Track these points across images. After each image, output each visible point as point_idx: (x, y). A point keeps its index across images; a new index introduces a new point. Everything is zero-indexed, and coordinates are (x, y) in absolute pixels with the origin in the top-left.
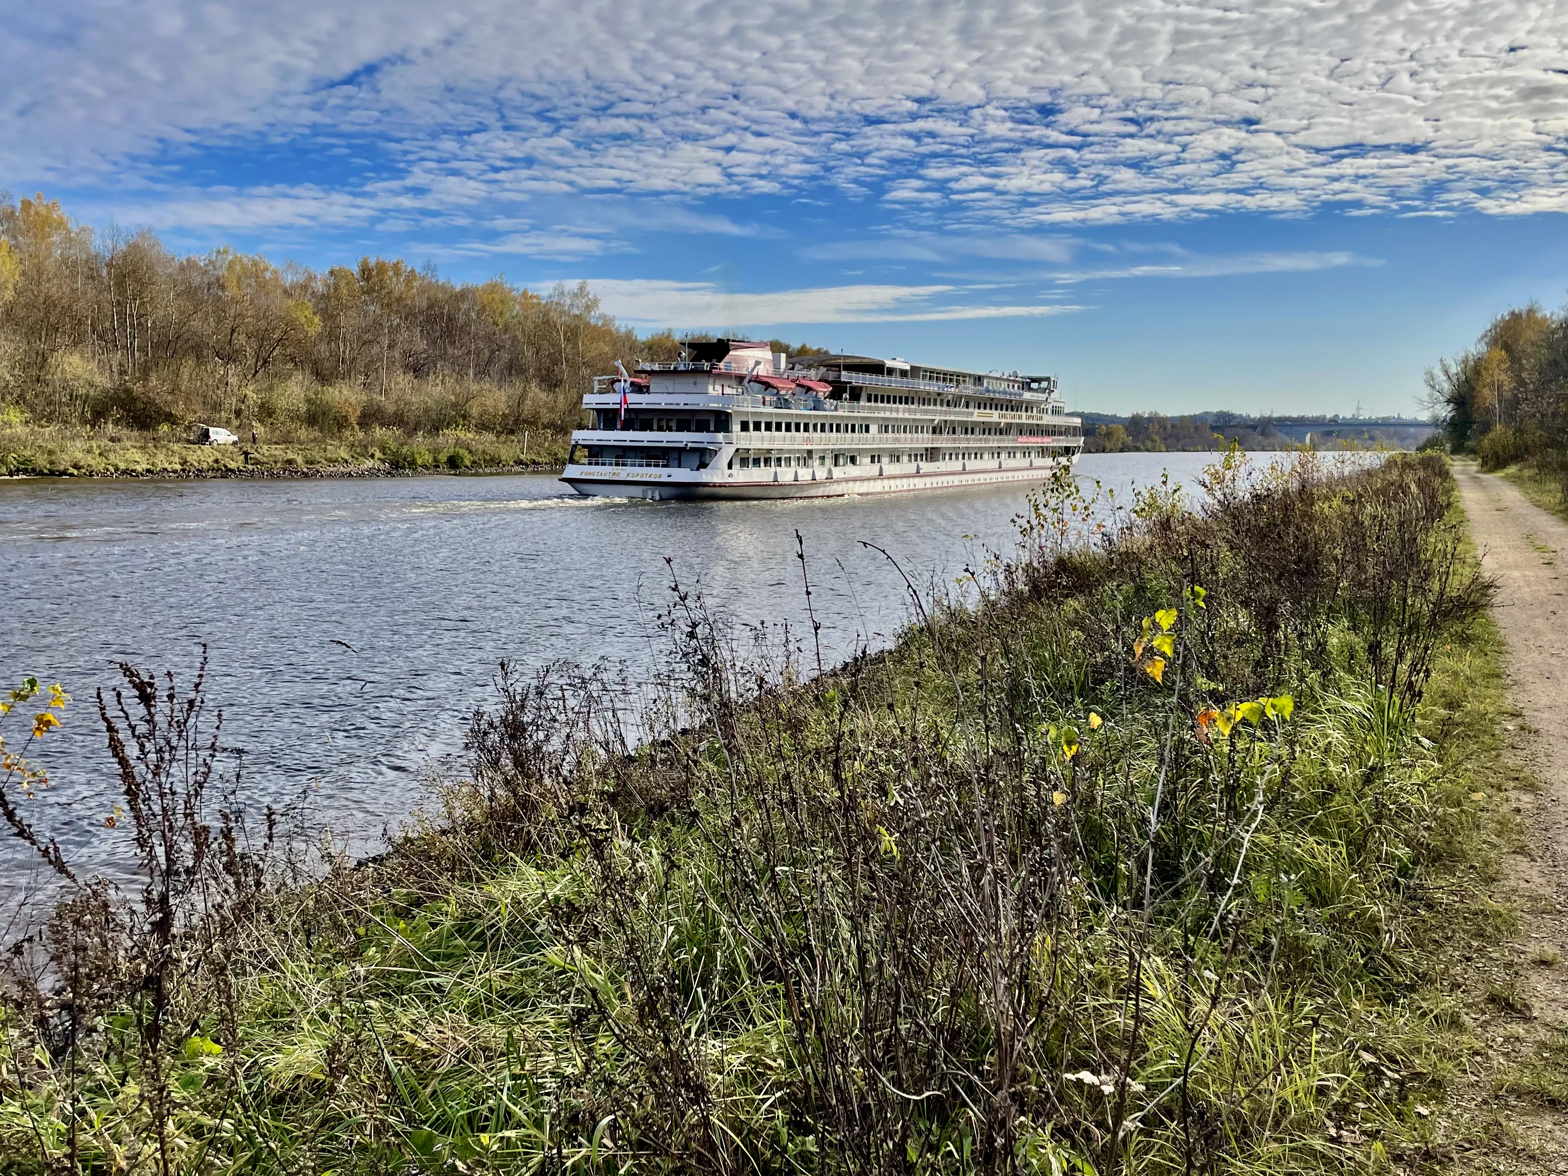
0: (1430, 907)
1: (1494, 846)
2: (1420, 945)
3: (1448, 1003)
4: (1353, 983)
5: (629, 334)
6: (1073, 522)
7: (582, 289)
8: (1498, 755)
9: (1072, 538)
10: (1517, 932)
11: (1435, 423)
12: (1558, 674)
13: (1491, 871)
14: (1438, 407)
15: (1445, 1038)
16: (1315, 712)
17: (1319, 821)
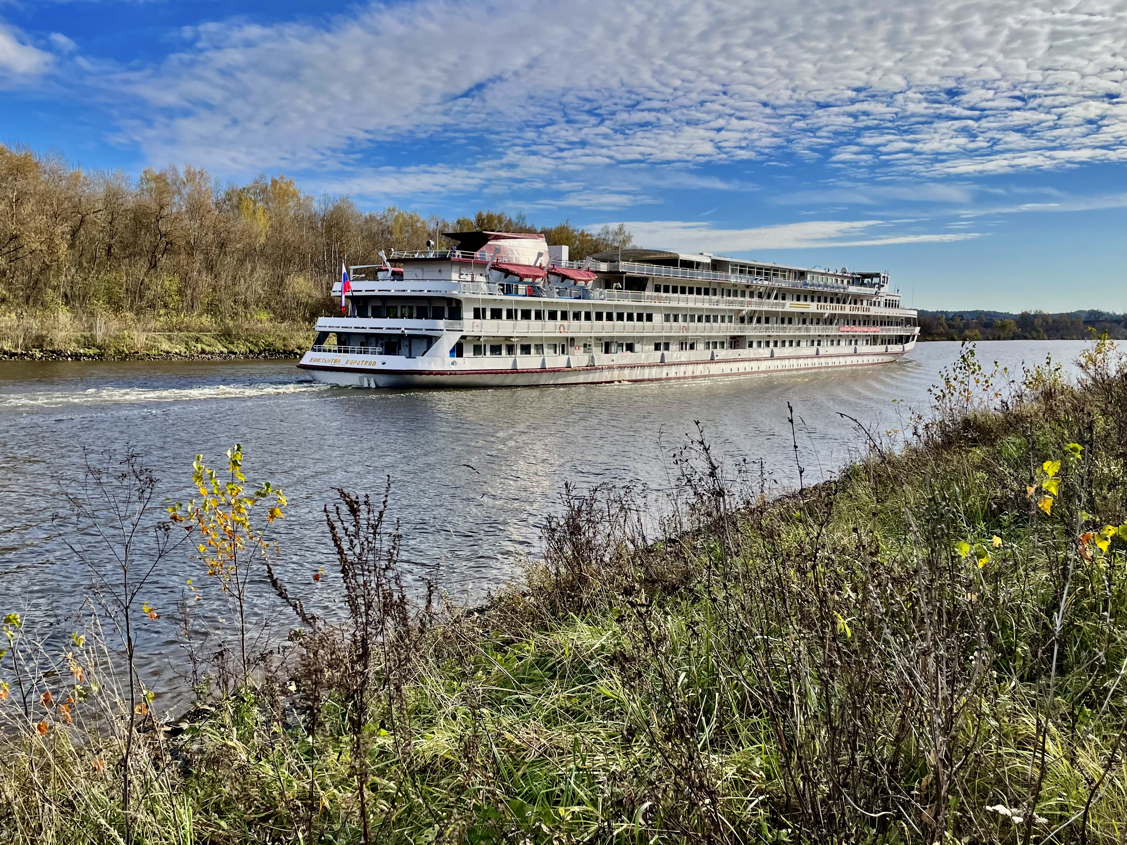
6: (976, 391)
7: (621, 229)
9: (976, 404)
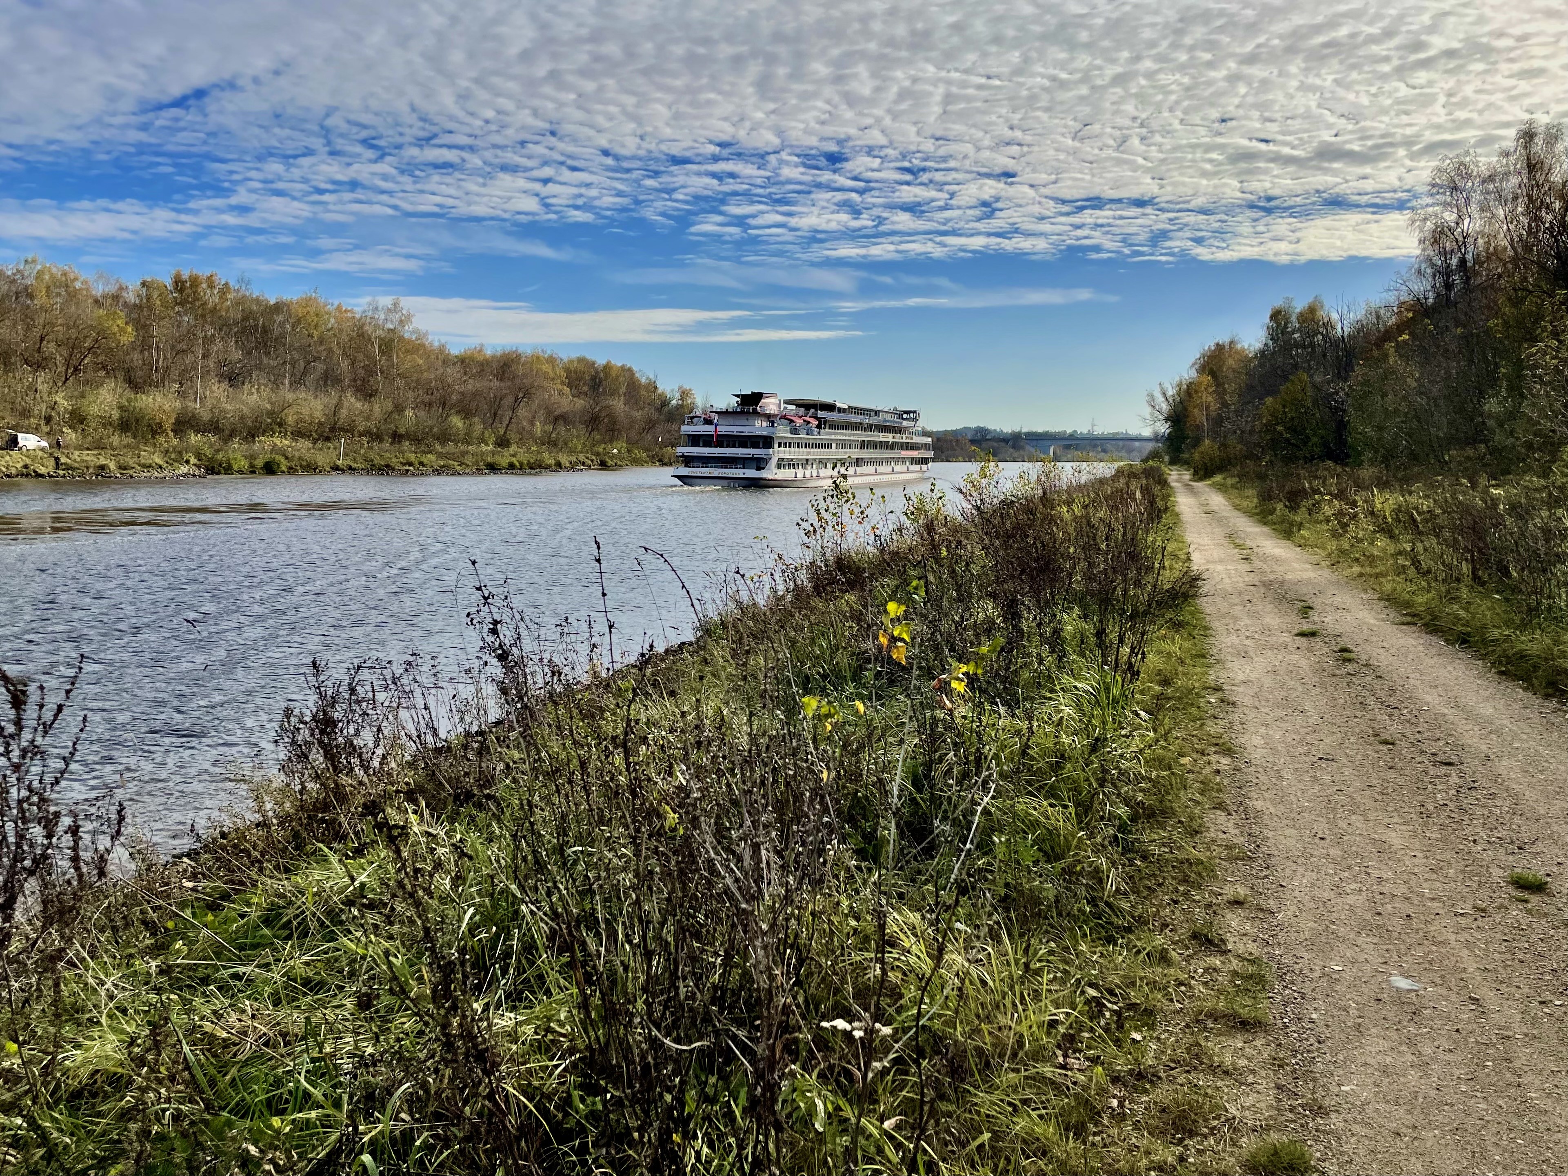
0: (1144, 858)
1: (1197, 803)
2: (1137, 892)
3: (1159, 940)
4: (1080, 928)
5: (442, 349)
6: (851, 524)
7: (395, 305)
8: (1202, 725)
9: (850, 540)
10: (1216, 877)
11: (1156, 438)
12: (1251, 654)
13: (1195, 825)
14: (1158, 424)
15: (1156, 972)
16: (1052, 691)
17: (1052, 786)
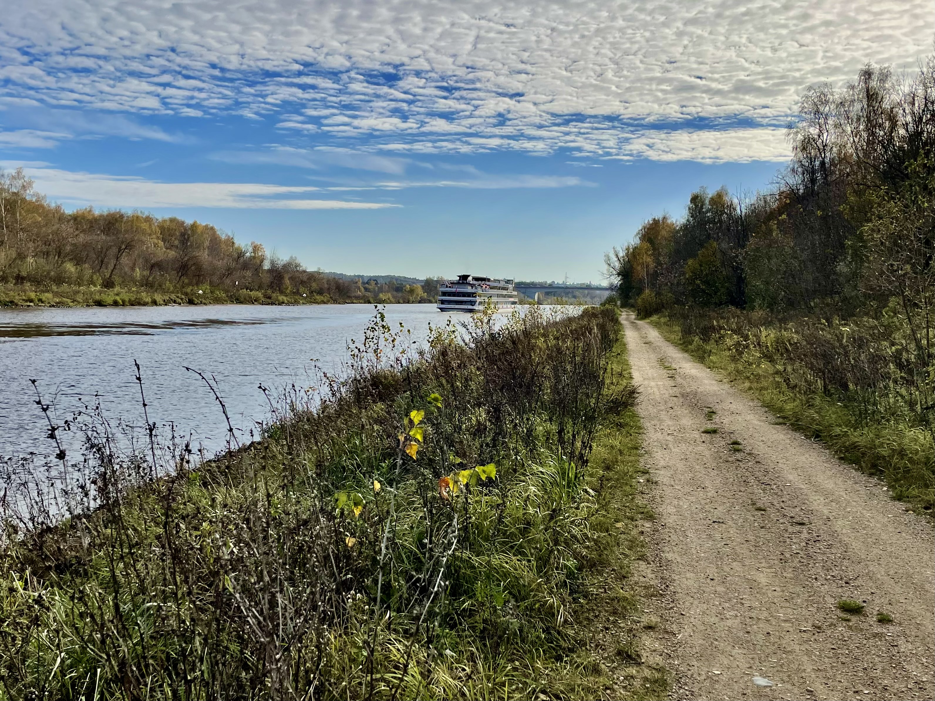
0: (585, 597)
1: (626, 556)
2: (580, 623)
3: (594, 657)
4: (537, 650)
5: (57, 209)
7: (19, 172)
8: (633, 499)
9: (384, 364)
10: (636, 610)
11: (611, 288)
12: (671, 446)
13: (623, 572)
14: (612, 277)
15: (589, 681)
16: (524, 475)
17: (521, 546)
